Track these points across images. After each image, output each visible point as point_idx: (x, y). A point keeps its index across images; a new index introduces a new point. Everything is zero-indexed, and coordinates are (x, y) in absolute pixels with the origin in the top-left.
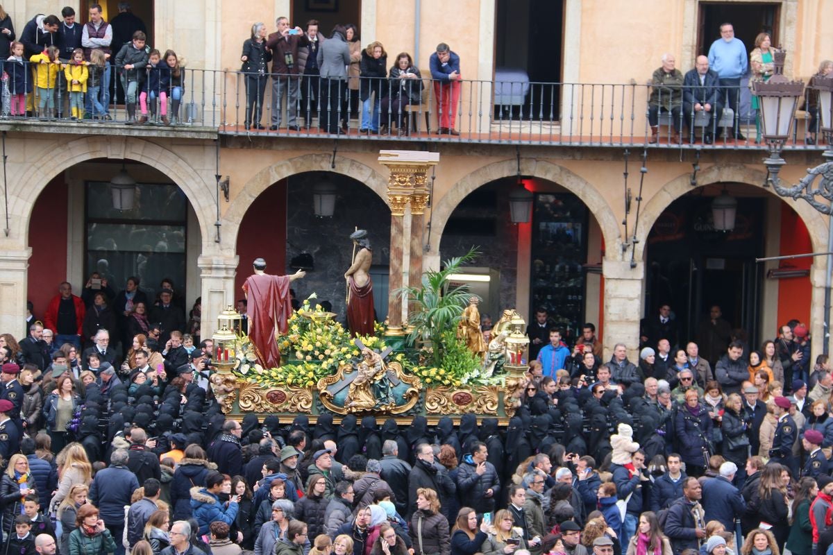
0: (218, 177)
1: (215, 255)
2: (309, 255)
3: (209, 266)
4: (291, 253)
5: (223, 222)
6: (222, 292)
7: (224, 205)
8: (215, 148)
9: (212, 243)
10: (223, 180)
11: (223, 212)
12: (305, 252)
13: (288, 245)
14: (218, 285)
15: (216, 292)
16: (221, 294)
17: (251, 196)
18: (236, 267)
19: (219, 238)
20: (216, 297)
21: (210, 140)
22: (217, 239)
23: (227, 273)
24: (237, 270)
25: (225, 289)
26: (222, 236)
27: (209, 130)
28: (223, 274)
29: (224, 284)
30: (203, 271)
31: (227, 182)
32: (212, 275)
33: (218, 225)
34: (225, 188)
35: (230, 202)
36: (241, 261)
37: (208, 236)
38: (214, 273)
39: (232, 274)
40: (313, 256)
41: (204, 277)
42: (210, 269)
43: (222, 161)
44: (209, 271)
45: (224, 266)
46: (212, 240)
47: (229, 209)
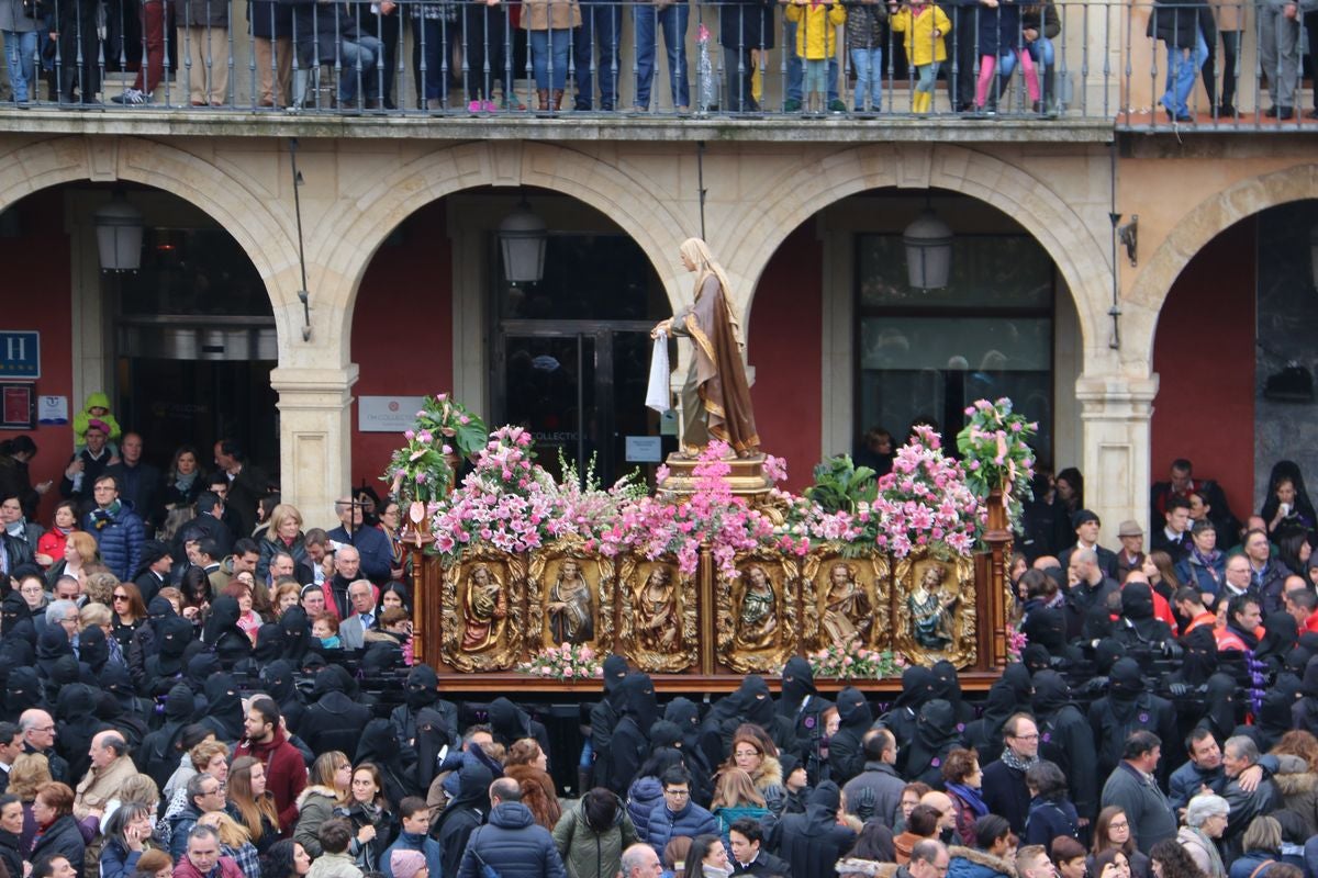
0: (1115, 218)
1: (1109, 375)
2: (1303, 370)
3: (1099, 396)
4: (1266, 367)
5: (1125, 308)
6: (1125, 449)
7: (1127, 272)
8: (1109, 159)
9: (1104, 350)
10: (1124, 223)
11: (1125, 288)
12: (1294, 364)
13: (1259, 350)
14: (1116, 434)
15: (1113, 448)
16: (1123, 453)
17: (1181, 253)
18: (1152, 397)
19: (1117, 339)
20: (1113, 459)
21: (1097, 144)
22: (1113, 342)
23: (1134, 409)
24: (1154, 403)
25: (1131, 440)
26: (1123, 336)
27: (1096, 124)
28: (1127, 411)
29: (1130, 432)
30: (1087, 407)
31: (1133, 228)
32: (1104, 415)
33: (1115, 315)
34: (1130, 241)
35: (1138, 269)
36: (1162, 384)
37: (1096, 337)
38: (1109, 411)
39: (1145, 411)
40: (1312, 372)
41: (1089, 419)
42: (1102, 401)
43: (1124, 186)
44: (1099, 407)
45: (1128, 396)
46: (1104, 343)
47: (1137, 282)
